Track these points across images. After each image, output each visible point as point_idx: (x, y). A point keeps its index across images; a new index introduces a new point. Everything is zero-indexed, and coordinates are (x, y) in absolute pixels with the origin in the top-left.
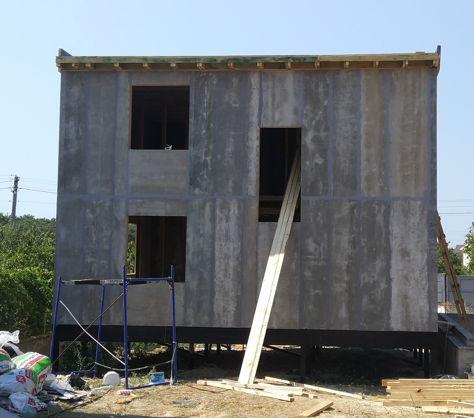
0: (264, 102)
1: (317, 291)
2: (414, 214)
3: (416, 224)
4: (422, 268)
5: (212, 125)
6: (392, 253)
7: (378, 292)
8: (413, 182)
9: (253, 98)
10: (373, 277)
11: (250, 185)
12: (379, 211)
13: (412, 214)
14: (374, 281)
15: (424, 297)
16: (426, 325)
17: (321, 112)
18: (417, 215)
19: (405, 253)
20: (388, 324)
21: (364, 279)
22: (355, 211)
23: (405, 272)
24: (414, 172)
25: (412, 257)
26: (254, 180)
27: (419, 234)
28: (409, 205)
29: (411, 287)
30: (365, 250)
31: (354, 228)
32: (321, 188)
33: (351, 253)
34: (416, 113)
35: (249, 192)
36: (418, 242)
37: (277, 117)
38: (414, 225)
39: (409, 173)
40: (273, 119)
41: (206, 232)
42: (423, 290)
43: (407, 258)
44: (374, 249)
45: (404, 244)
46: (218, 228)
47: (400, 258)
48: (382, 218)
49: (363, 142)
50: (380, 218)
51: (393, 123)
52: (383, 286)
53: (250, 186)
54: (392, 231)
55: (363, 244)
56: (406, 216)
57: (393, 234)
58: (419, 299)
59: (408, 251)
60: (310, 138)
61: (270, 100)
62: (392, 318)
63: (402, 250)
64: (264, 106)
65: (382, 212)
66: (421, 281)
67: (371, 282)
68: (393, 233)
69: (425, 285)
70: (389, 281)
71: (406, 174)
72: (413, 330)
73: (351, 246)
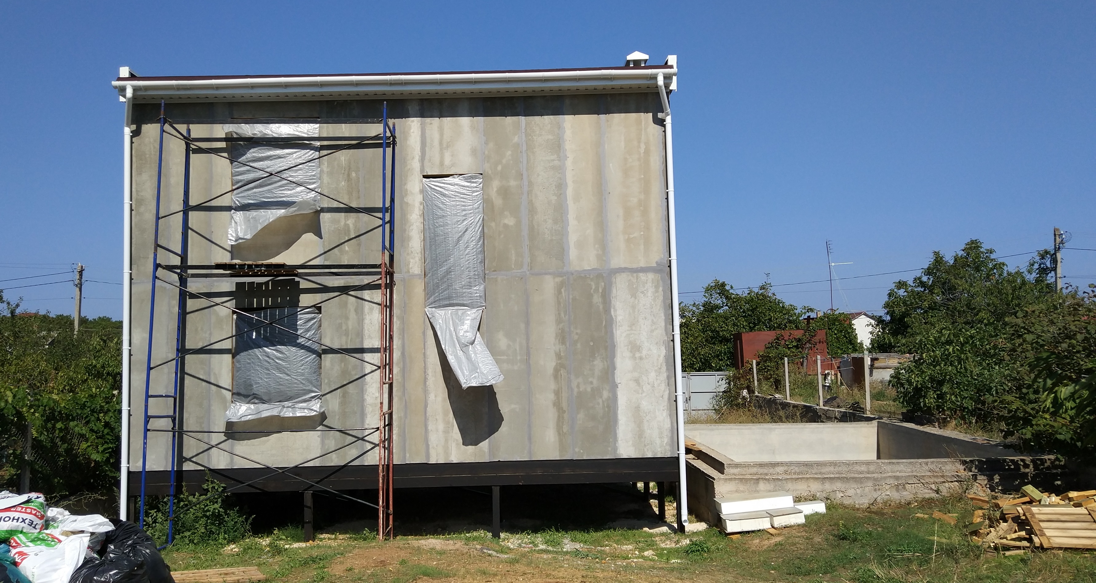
0: (428, 140)
1: (513, 406)
2: (645, 292)
3: (649, 306)
4: (659, 367)
5: (354, 174)
6: (616, 348)
7: (598, 404)
8: (642, 247)
9: (412, 134)
10: (591, 383)
11: (412, 258)
12: (597, 290)
13: (642, 292)
14: (592, 389)
15: (664, 408)
16: (668, 448)
17: (509, 153)
18: (650, 294)
19: (635, 348)
20: (615, 449)
21: (578, 386)
22: (563, 290)
23: (636, 374)
24: (642, 233)
25: (644, 352)
26: (418, 252)
27: (653, 320)
28: (637, 279)
29: (644, 395)
30: (579, 346)
31: (562, 315)
32: (514, 258)
33: (560, 350)
34: (642, 150)
35: (411, 268)
36: (652, 331)
37: (447, 161)
38: (645, 307)
39: (636, 235)
40: (442, 164)
41: (350, 327)
42: (661, 399)
43: (637, 355)
44: (592, 344)
45: (633, 335)
46: (367, 321)
47: (628, 354)
48: (600, 300)
49: (570, 192)
50: (597, 299)
51: (611, 165)
52: (606, 394)
53: (412, 261)
54: (616, 316)
55: (576, 337)
56: (634, 295)
57: (616, 322)
58: (657, 411)
59: (638, 344)
60: (495, 189)
61: (436, 136)
62: (620, 439)
63: (630, 343)
64: (428, 144)
65: (600, 291)
66: (659, 385)
67: (589, 389)
68: (617, 320)
69: (664, 391)
70: (614, 387)
71: (632, 236)
72: (650, 455)
73: (559, 340)
